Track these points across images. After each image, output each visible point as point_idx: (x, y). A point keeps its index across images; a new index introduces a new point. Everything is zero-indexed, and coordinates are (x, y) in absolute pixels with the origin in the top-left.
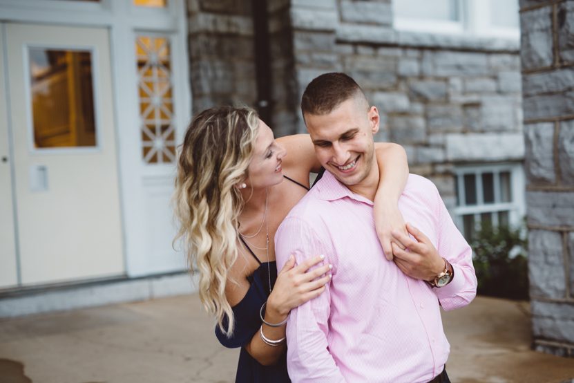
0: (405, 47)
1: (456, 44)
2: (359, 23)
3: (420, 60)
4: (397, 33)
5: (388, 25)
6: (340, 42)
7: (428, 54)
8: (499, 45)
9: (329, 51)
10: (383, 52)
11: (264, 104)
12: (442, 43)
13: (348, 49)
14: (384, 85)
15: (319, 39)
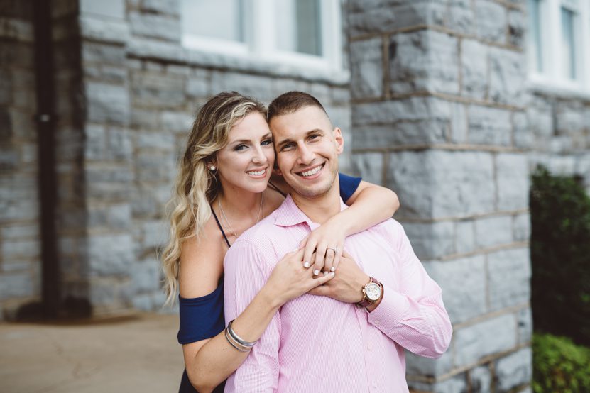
0: (194, 66)
1: (243, 65)
2: (148, 37)
3: (209, 80)
4: (186, 51)
5: (176, 42)
6: (131, 56)
7: (216, 75)
8: (284, 70)
9: (119, 65)
10: (172, 69)
11: (45, 118)
12: (229, 64)
13: (136, 64)
14: (173, 103)
15: (110, 52)
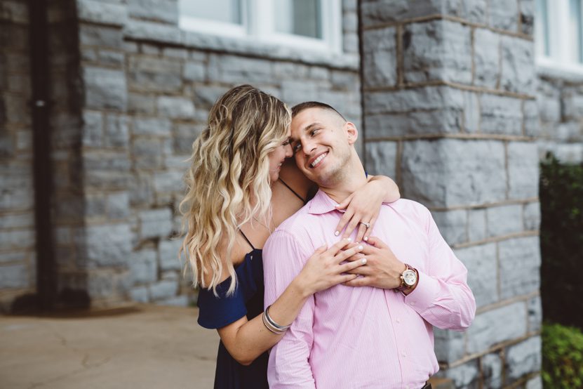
0: (191, 49)
1: (242, 49)
2: (144, 19)
3: (206, 63)
4: (183, 33)
5: (173, 24)
6: (128, 39)
7: (214, 58)
8: (283, 53)
9: (118, 50)
10: (169, 52)
11: (40, 103)
12: (229, 48)
13: (132, 47)
14: (169, 89)
15: (107, 35)
